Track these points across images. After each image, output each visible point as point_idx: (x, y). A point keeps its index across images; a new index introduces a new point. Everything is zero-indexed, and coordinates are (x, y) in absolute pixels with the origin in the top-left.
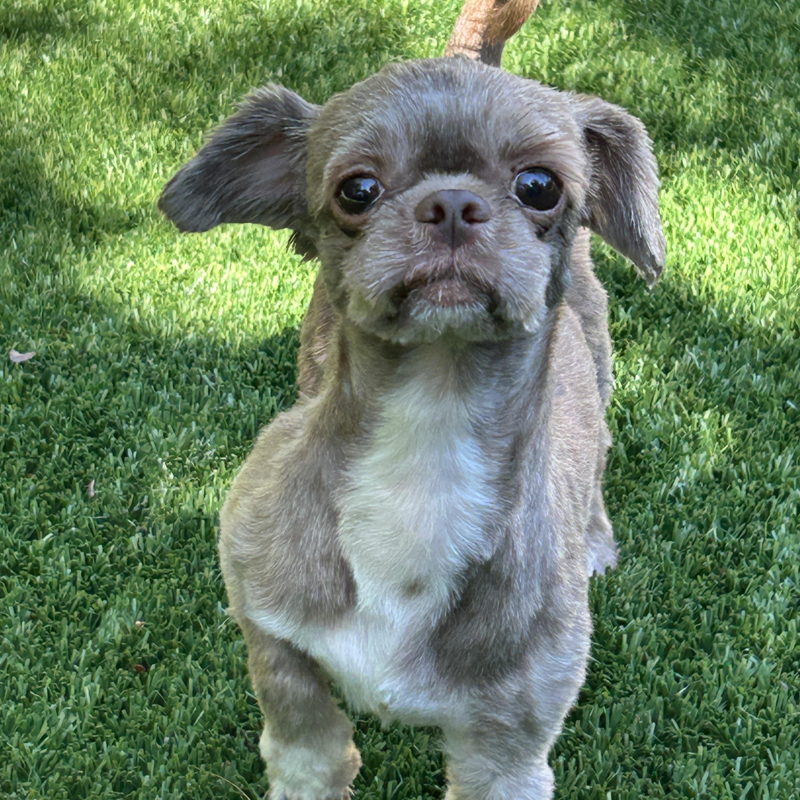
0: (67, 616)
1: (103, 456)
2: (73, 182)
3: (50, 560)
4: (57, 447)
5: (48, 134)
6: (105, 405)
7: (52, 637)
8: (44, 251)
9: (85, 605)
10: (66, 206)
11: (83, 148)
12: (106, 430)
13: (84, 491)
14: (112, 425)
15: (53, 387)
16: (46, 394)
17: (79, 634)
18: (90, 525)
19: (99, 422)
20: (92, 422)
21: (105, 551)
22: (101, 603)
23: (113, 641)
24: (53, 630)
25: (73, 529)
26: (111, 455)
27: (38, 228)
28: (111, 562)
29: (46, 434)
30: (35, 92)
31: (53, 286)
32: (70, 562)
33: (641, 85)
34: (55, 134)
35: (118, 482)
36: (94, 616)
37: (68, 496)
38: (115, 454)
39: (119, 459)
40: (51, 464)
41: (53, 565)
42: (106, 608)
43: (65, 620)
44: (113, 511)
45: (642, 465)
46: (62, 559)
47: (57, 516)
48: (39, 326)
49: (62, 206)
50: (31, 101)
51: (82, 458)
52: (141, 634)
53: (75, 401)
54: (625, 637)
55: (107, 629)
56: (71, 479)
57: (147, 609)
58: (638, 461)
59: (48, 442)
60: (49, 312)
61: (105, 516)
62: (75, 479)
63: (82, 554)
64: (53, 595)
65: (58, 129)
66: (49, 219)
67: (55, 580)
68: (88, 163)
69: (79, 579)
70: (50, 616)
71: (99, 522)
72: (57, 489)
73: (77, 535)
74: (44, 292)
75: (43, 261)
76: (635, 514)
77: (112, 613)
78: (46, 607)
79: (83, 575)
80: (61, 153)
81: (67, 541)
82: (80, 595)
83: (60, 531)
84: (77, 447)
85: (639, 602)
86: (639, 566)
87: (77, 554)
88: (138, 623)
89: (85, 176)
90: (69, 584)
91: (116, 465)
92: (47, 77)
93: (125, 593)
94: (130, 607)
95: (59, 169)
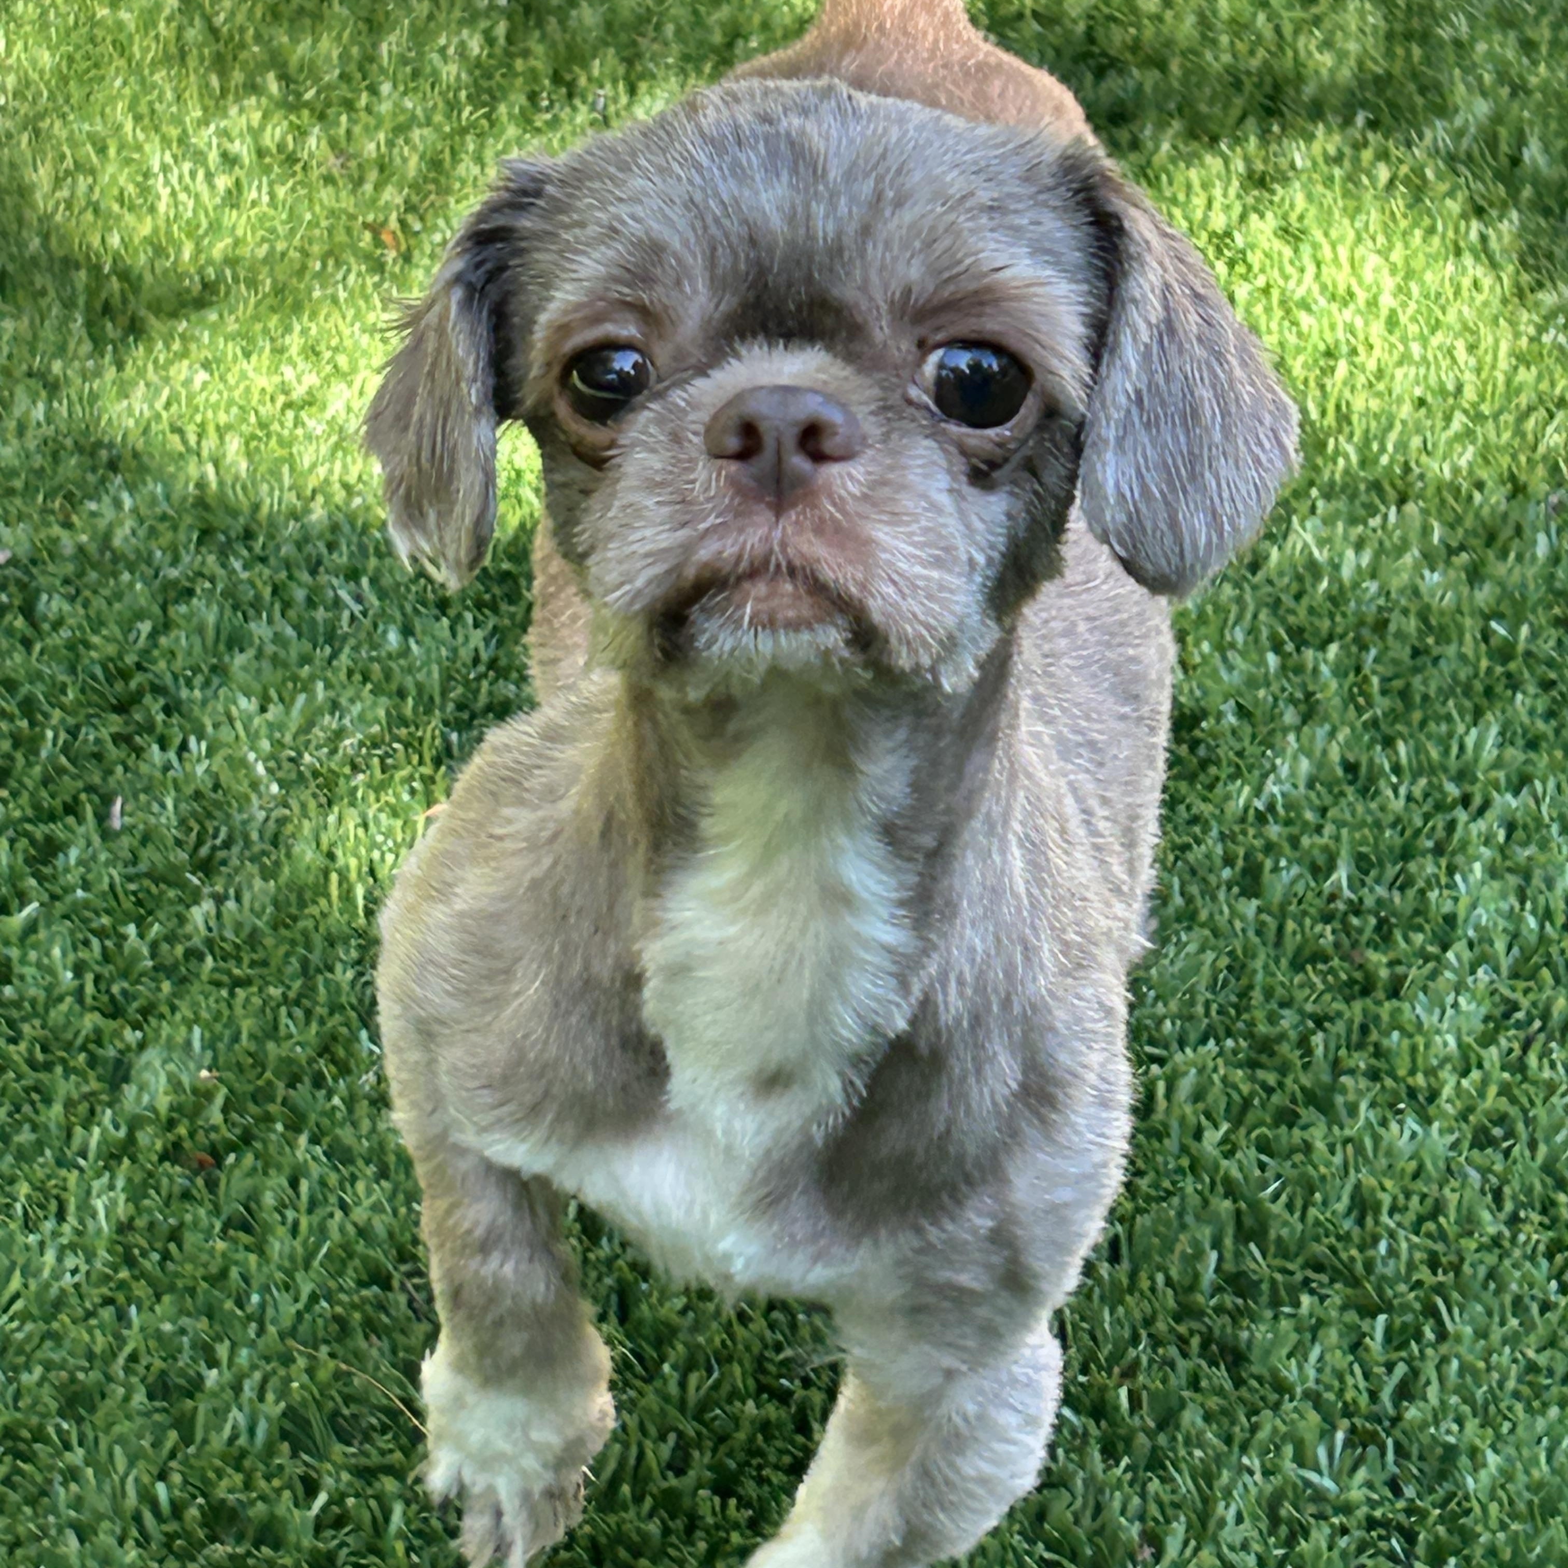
0: (63, 1061)
1: (139, 752)
2: (89, 216)
3: (33, 955)
4: (50, 734)
5: (44, 125)
6: (145, 653)
7: (33, 1103)
8: (32, 353)
9: (99, 1042)
10: (77, 267)
11: (112, 152)
12: (148, 699)
13: (102, 817)
14: (157, 690)
15: (45, 618)
16: (29, 632)
17: (86, 1097)
18: (112, 886)
19: (133, 685)
20: (119, 686)
21: (141, 936)
22: (132, 1036)
23: (154, 1110)
24: (36, 1089)
25: (80, 893)
26: (155, 748)
27: (19, 309)
28: (153, 956)
29: (28, 707)
30: (20, 45)
31: (49, 421)
32: (71, 957)
33: (1215, 13)
34: (58, 124)
35: (169, 802)
36: (118, 1063)
37: (67, 827)
38: (163, 748)
39: (172, 755)
40: (37, 769)
41: (39, 965)
42: (142, 1046)
43: (59, 1070)
44: (157, 858)
45: (1202, 751)
46: (56, 952)
47: (47, 870)
48: (18, 501)
49: (69, 264)
50: (11, 61)
51: (98, 757)
52: (208, 1095)
53: (88, 646)
54: (1161, 1087)
55: (142, 1088)
56: (75, 798)
57: (221, 1046)
58: (1194, 745)
59: (32, 724)
60: (40, 473)
61: (143, 867)
62: (83, 796)
63: (95, 942)
64: (37, 1022)
65: (64, 116)
66: (43, 293)
67: (42, 995)
68: (122, 180)
69: (89, 989)
70: (32, 1064)
71: (129, 879)
72: (52, 817)
73: (86, 905)
74: (30, 433)
75: (30, 375)
76: (1186, 848)
77: (152, 1055)
78: (23, 1046)
79: (97, 979)
80: (69, 162)
81: (66, 917)
82: (90, 1021)
83: (54, 897)
84: (88, 735)
85: (1191, 1018)
86: (1192, 948)
87: (86, 943)
88: (204, 1073)
89: (116, 207)
90: (69, 999)
91: (167, 767)
92: (44, 13)
93: (178, 1016)
94: (188, 1044)
95: (64, 193)
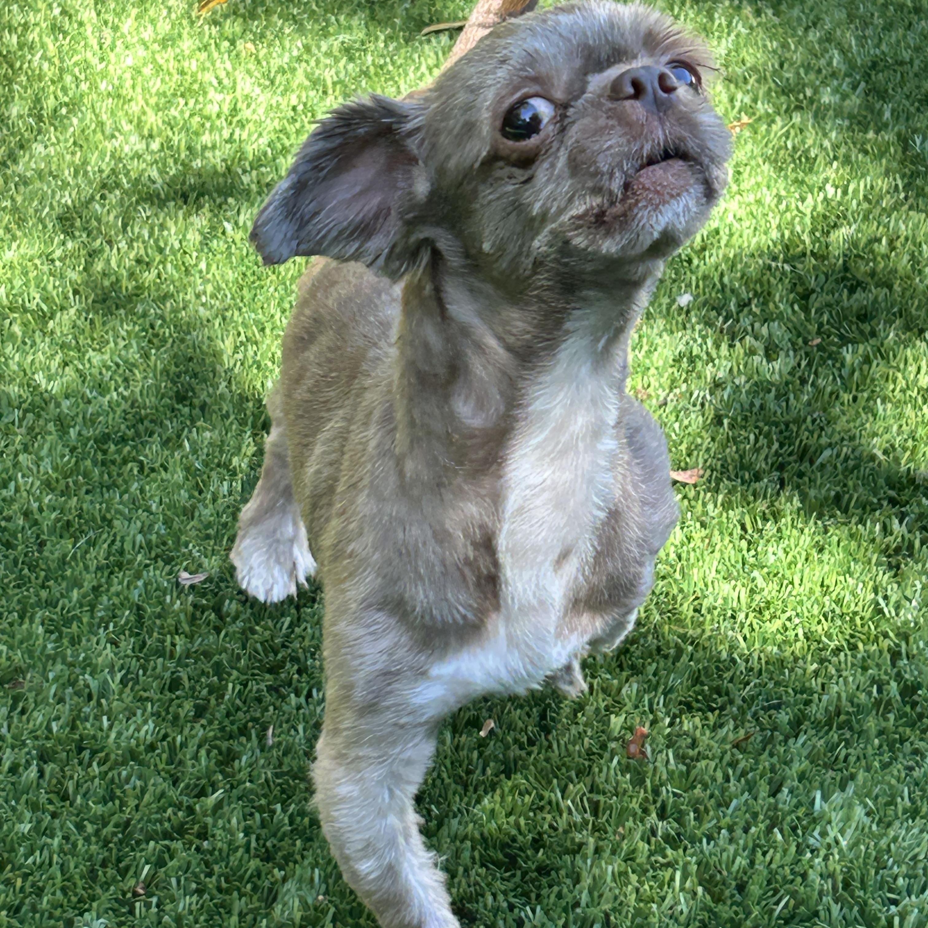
0: (238, 889)
1: (283, 698)
2: (255, 371)
3: (220, 823)
4: (230, 685)
5: (228, 314)
6: (287, 636)
7: (220, 914)
8: (221, 452)
9: (259, 876)
10: (248, 401)
11: (268, 331)
12: (288, 665)
13: (262, 738)
14: (295, 660)
15: (228, 615)
16: (219, 623)
17: (251, 911)
18: (267, 780)
19: (280, 656)
20: (271, 657)
21: (284, 811)
22: (278, 874)
23: (292, 920)
24: (222, 906)
25: (248, 784)
26: (292, 695)
27: (214, 427)
28: (291, 823)
29: (218, 669)
30: (214, 267)
31: (230, 494)
32: (243, 824)
33: (920, 253)
34: (236, 313)
35: (300, 728)
36: (270, 890)
37: (241, 744)
38: (298, 695)
39: (302, 700)
40: (223, 706)
41: (224, 828)
42: (284, 880)
43: (235, 894)
44: (294, 763)
45: (918, 709)
46: (234, 821)
47: (229, 770)
48: (212, 542)
49: (243, 399)
50: (210, 276)
51: (259, 700)
52: (325, 912)
53: (254, 632)
54: (897, 920)
55: (284, 905)
56: (245, 726)
57: (331, 881)
58: (914, 705)
59: (221, 679)
60: (225, 525)
61: (285, 769)
62: (250, 724)
63: (257, 815)
64: (223, 864)
65: (240, 309)
66: (227, 416)
67: (225, 846)
68: (273, 349)
69: (253, 844)
70: (220, 890)
71: (277, 775)
72: (231, 737)
73: (251, 791)
74: (220, 501)
75: (219, 465)
76: (911, 769)
77: (291, 885)
78: (214, 878)
79: (257, 839)
80: (243, 338)
81: (239, 799)
82: (254, 864)
83: (232, 787)
84: (253, 686)
85: (916, 877)
87: (252, 815)
88: (321, 897)
89: (270, 364)
90: (241, 850)
91: (299, 708)
92: (229, 247)
93: (306, 862)
94: (312, 879)
95: (240, 356)
